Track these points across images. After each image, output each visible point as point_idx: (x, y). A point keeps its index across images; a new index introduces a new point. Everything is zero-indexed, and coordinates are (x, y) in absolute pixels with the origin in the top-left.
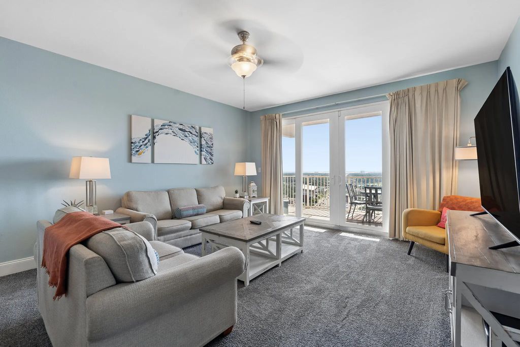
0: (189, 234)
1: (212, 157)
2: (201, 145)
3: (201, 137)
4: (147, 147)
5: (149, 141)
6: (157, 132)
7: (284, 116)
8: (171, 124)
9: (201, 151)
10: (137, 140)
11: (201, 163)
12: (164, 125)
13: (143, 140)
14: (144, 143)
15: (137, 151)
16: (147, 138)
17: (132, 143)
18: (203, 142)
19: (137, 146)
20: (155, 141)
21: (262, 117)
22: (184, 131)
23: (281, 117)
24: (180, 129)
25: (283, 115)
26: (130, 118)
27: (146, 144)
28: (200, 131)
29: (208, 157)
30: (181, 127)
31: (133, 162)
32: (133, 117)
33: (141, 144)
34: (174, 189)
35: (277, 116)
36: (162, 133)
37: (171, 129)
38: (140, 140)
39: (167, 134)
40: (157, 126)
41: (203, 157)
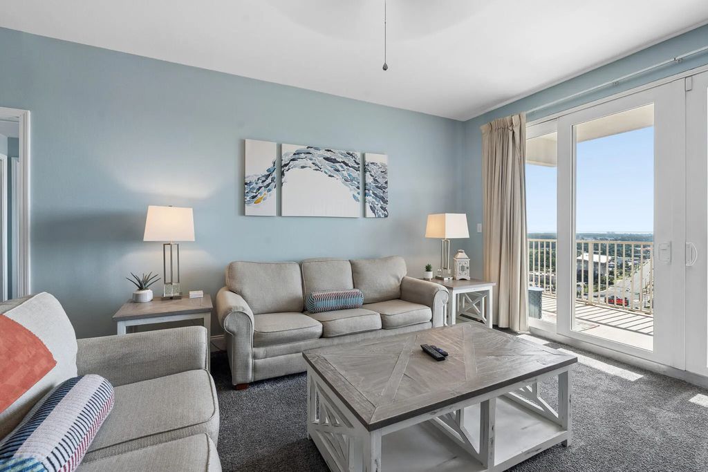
0: (318, 346)
1: (385, 205)
2: (365, 184)
3: (365, 171)
4: (269, 190)
5: (272, 181)
6: (286, 165)
7: (531, 117)
8: (311, 150)
9: (365, 195)
10: (254, 179)
11: (364, 215)
12: (298, 154)
13: (264, 179)
14: (266, 183)
15: (254, 197)
16: (269, 175)
17: (246, 184)
18: (369, 180)
19: (253, 188)
20: (283, 180)
21: (484, 128)
22: (334, 161)
23: (524, 120)
24: (327, 159)
25: (528, 116)
26: (243, 144)
27: (268, 185)
28: (364, 161)
29: (378, 205)
30: (328, 155)
31: (246, 214)
32: (247, 142)
33: (260, 185)
34: (310, 261)
35: (515, 119)
36: (295, 167)
37: (311, 159)
38: (258, 179)
39: (303, 167)
40: (286, 155)
41: (368, 205)
